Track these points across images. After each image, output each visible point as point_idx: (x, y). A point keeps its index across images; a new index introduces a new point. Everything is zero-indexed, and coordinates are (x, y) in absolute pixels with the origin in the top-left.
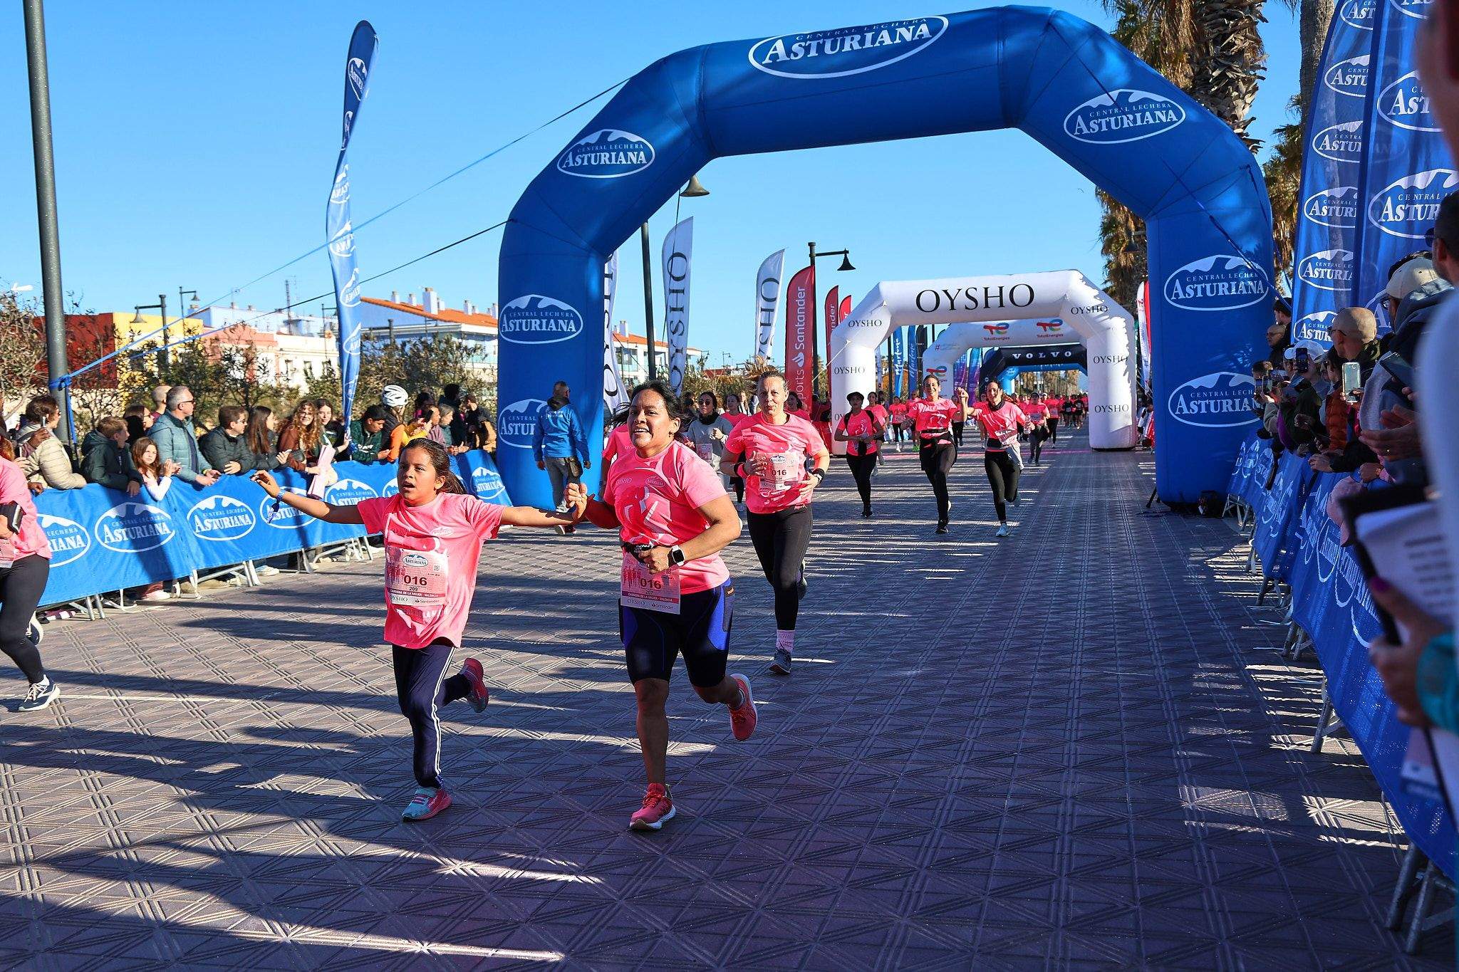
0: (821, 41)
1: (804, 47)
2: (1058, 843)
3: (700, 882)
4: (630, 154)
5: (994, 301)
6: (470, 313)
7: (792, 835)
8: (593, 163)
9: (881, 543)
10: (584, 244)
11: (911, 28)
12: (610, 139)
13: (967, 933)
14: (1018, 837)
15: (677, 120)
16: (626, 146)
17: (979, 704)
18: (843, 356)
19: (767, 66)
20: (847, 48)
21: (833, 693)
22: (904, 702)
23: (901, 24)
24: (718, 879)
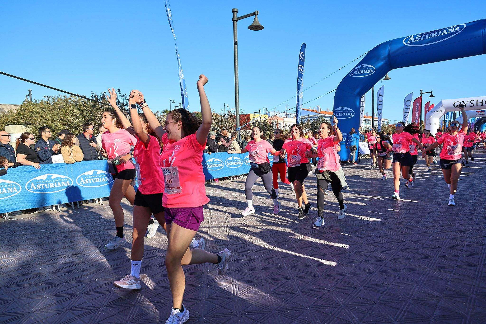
0: (425, 35)
1: (420, 38)
2: (481, 256)
3: (373, 252)
4: (369, 70)
5: (480, 104)
6: (328, 112)
7: (399, 244)
8: (359, 73)
9: (436, 171)
10: (355, 93)
11: (454, 28)
12: (363, 67)
13: (448, 275)
14: (468, 253)
15: (382, 60)
16: (368, 68)
17: (461, 216)
18: (429, 120)
19: (408, 44)
20: (433, 36)
21: (416, 209)
22: (437, 214)
23: (450, 28)
24: (378, 252)
